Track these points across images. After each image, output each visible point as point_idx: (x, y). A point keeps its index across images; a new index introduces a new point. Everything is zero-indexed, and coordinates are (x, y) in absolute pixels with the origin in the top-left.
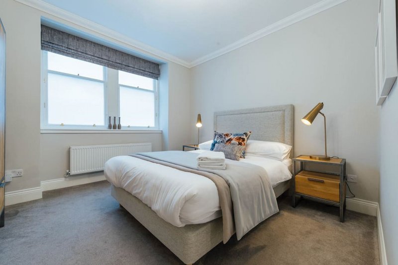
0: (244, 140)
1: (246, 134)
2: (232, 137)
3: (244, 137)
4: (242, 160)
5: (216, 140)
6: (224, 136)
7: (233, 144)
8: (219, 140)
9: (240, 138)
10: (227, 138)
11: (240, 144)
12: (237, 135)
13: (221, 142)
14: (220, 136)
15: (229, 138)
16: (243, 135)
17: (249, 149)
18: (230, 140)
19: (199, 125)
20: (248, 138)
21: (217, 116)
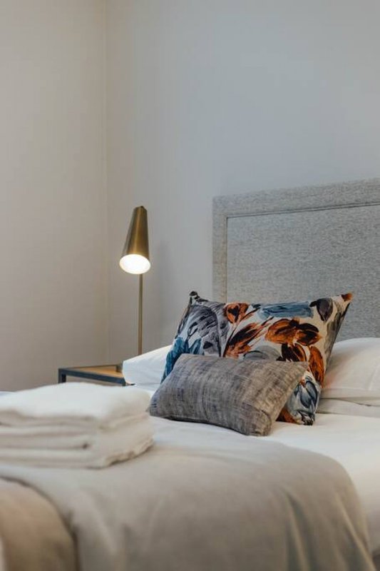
0: (310, 334)
1: (323, 306)
2: (256, 319)
3: (315, 320)
4: (290, 437)
5: (184, 336)
6: (220, 318)
7: (259, 354)
8: (197, 336)
9: (294, 323)
10: (235, 328)
11: (290, 354)
12: (281, 309)
13: (207, 345)
14: (208, 316)
15: (242, 325)
16: (307, 310)
17: (344, 382)
18: (247, 334)
19: (135, 264)
20: (335, 328)
21: (227, 218)
